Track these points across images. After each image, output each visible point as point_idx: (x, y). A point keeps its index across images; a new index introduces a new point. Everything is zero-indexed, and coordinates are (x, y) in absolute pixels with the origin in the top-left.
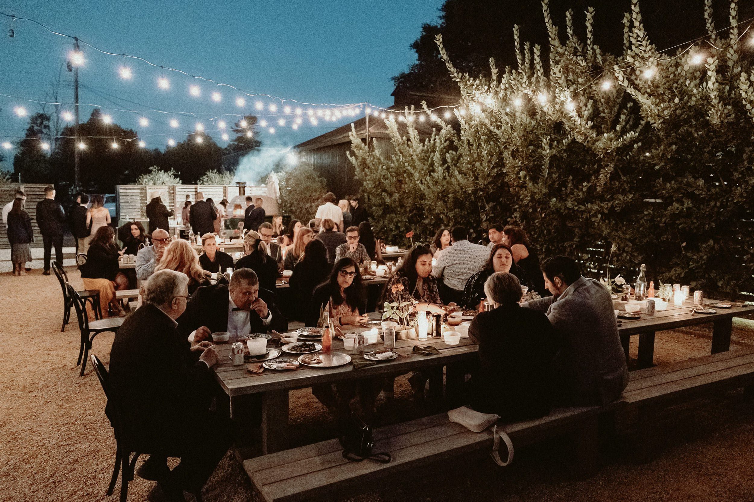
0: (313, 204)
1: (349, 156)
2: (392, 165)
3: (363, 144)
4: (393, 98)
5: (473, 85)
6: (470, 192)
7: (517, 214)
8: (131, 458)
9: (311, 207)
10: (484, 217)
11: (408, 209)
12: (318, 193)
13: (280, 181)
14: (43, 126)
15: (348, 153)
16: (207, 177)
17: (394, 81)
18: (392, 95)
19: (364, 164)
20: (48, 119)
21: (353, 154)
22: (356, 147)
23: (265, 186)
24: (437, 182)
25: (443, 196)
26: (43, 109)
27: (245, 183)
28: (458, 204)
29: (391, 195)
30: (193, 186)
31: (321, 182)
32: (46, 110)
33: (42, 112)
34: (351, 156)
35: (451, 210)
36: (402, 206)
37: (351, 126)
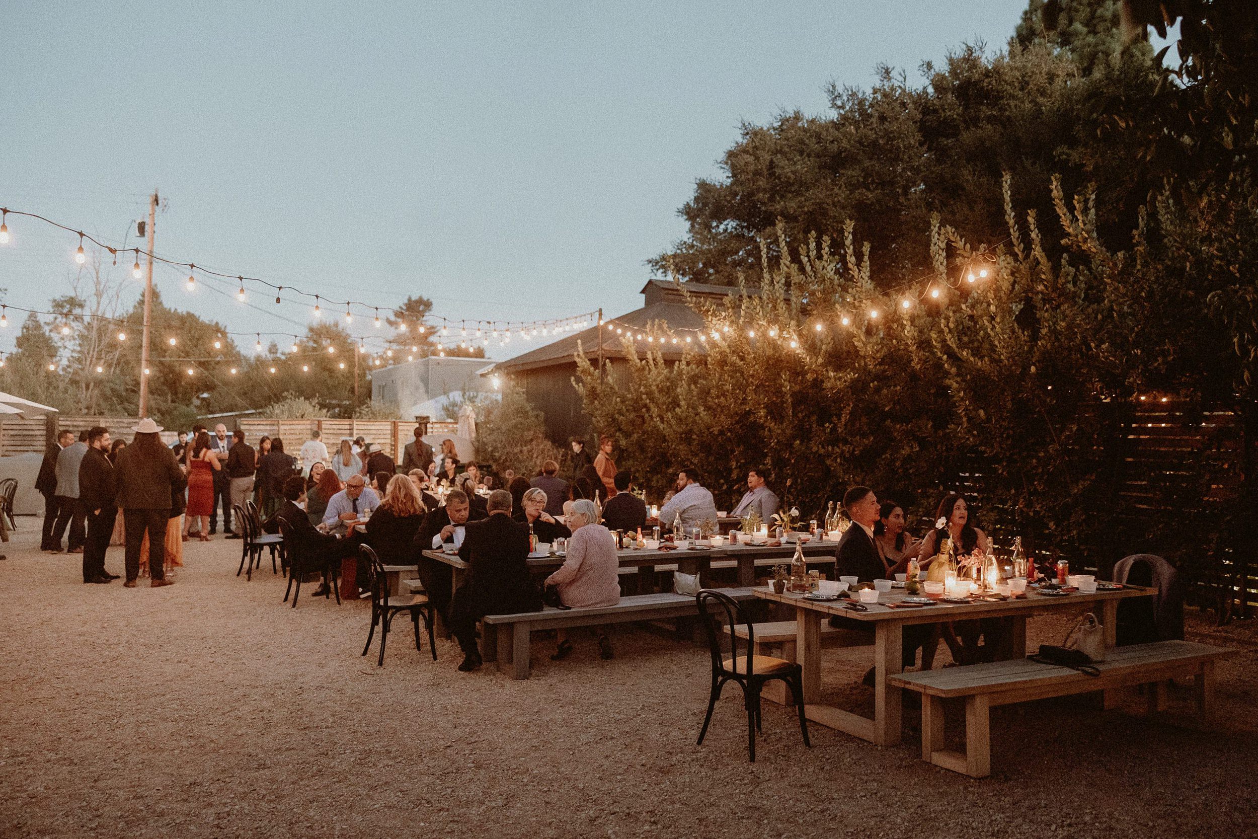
0: (525, 448)
1: (574, 383)
2: (629, 396)
3: (592, 369)
4: (643, 296)
5: (708, 311)
6: (716, 433)
7: (768, 460)
8: (389, 615)
9: (521, 451)
10: (734, 464)
11: (649, 455)
12: (532, 433)
13: (477, 415)
14: (72, 317)
15: (573, 378)
16: (367, 407)
17: (650, 265)
18: (643, 292)
19: (593, 394)
20: (81, 306)
21: (579, 380)
22: (582, 372)
23: (452, 421)
24: (681, 420)
25: (686, 438)
26: (75, 288)
27: (428, 417)
28: (706, 447)
29: (627, 435)
30: (347, 422)
31: (537, 416)
32: (79, 290)
33: (73, 294)
34: (577, 383)
35: (697, 455)
36: (642, 449)
37: (577, 344)
